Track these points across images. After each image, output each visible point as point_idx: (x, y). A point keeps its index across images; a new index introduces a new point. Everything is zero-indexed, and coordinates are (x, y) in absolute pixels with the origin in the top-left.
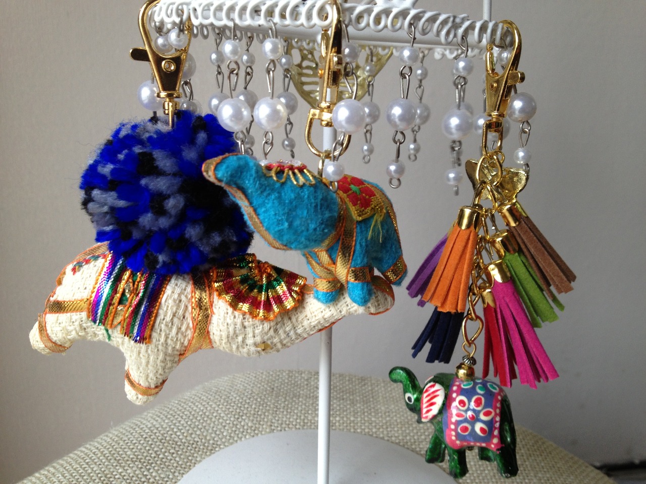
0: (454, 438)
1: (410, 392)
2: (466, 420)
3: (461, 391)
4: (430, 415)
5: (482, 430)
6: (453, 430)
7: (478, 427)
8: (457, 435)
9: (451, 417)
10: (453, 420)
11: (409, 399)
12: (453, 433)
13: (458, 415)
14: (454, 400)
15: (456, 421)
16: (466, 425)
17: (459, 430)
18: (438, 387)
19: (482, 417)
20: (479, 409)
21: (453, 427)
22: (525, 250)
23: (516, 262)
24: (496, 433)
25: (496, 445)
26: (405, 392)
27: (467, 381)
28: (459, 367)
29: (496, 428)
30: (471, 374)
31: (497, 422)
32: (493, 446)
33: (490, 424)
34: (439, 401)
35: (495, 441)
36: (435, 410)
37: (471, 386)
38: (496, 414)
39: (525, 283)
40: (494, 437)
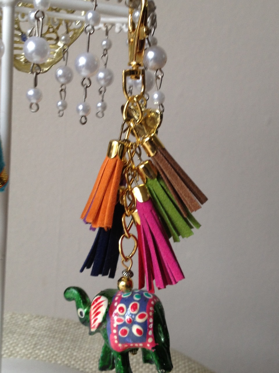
0: (116, 342)
1: (81, 307)
2: (124, 324)
3: (121, 300)
4: (97, 323)
5: (138, 331)
6: (115, 334)
7: (135, 328)
8: (119, 338)
9: (113, 323)
10: (115, 325)
11: (81, 313)
12: (116, 337)
13: (118, 320)
14: (116, 308)
15: (117, 326)
16: (125, 328)
17: (120, 334)
18: (103, 298)
19: (138, 320)
20: (135, 312)
21: (115, 331)
22: (163, 176)
23: (156, 186)
24: (150, 333)
25: (151, 344)
26: (78, 308)
27: (127, 291)
28: (120, 280)
29: (150, 329)
30: (129, 285)
31: (150, 323)
32: (148, 345)
33: (145, 325)
34: (103, 310)
35: (150, 340)
36: (100, 318)
37: (130, 295)
38: (149, 317)
39: (164, 203)
40: (149, 337)
